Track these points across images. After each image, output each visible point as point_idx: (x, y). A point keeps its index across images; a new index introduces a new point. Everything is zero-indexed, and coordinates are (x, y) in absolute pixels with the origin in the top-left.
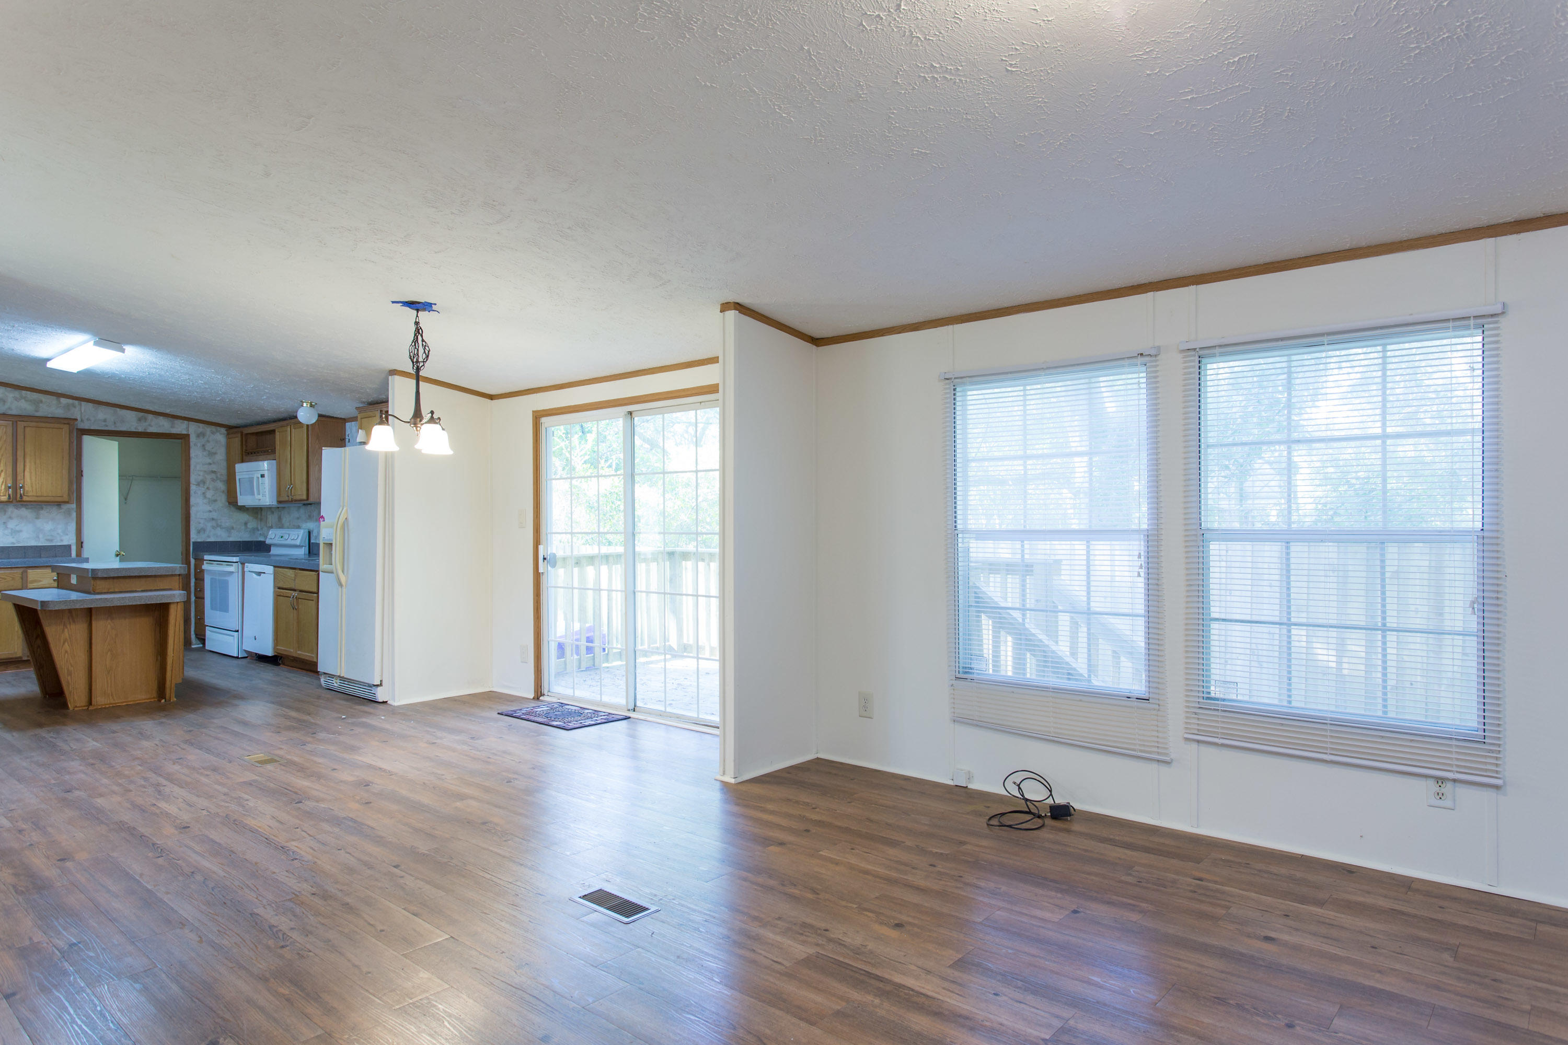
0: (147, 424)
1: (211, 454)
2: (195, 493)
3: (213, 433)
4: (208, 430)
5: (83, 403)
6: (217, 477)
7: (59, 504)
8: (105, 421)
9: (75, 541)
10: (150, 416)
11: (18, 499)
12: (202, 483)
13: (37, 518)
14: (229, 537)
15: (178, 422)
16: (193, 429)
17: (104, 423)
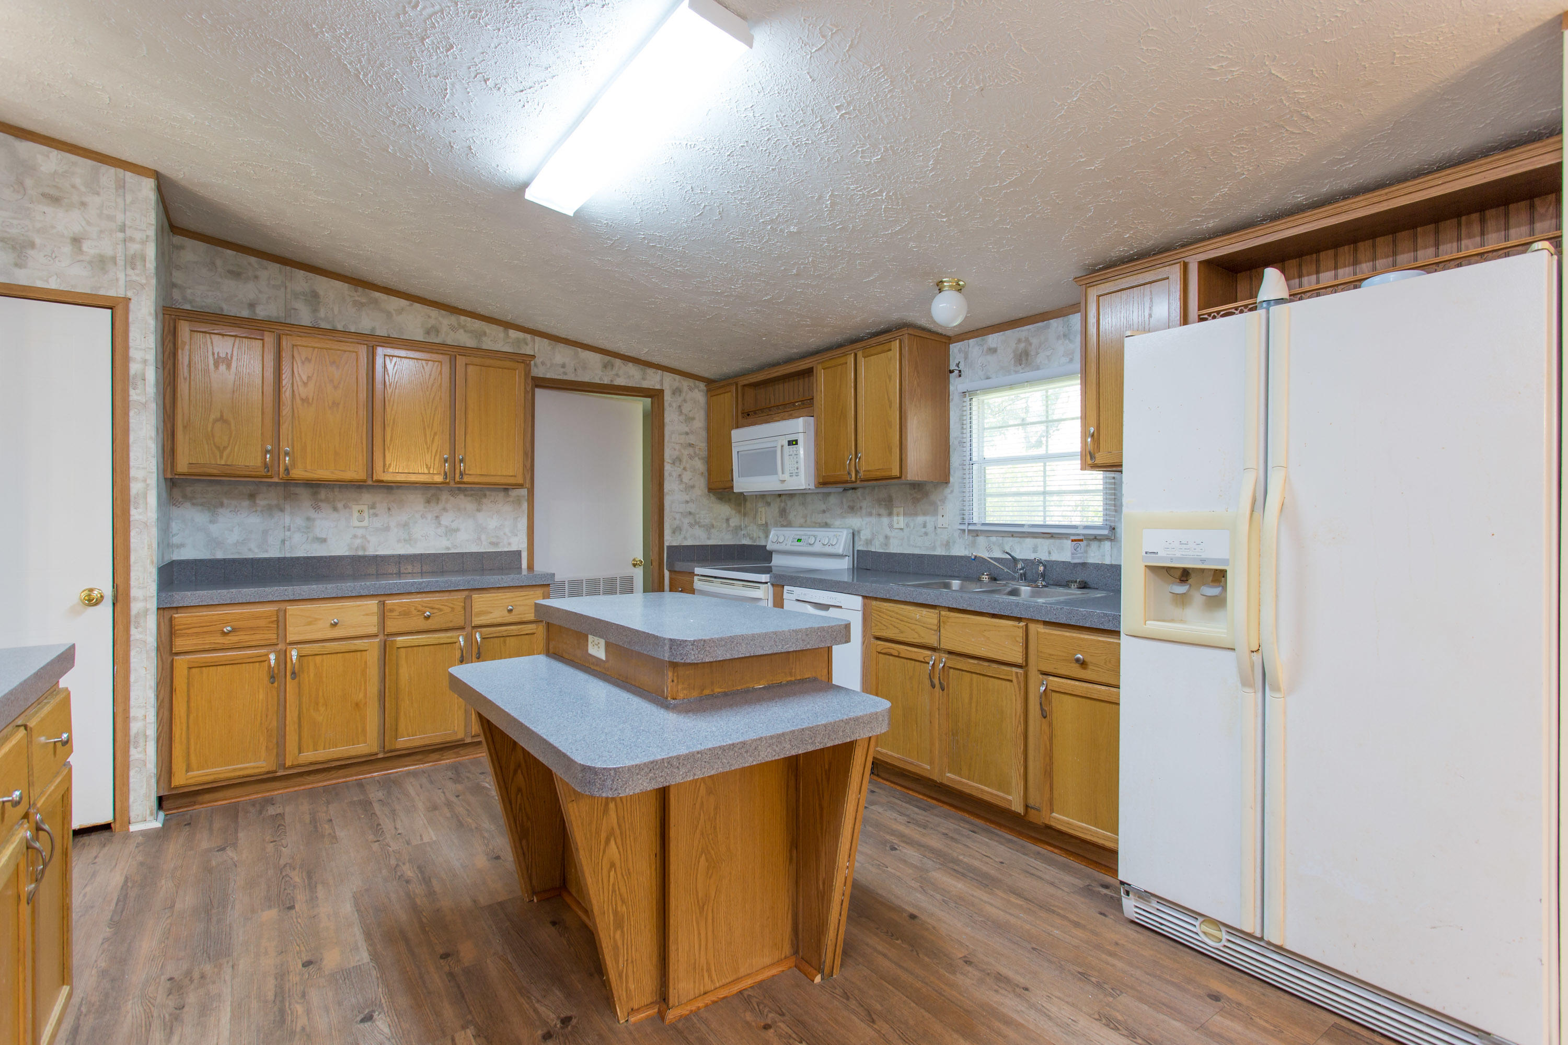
0: (614, 372)
1: (689, 419)
2: (670, 475)
3: (691, 389)
4: (686, 383)
5: (537, 339)
6: (695, 453)
7: (506, 489)
8: (563, 366)
9: (525, 545)
10: (618, 362)
11: (457, 479)
12: (677, 460)
13: (479, 510)
14: (709, 539)
15: (650, 371)
16: (667, 382)
17: (562, 370)
